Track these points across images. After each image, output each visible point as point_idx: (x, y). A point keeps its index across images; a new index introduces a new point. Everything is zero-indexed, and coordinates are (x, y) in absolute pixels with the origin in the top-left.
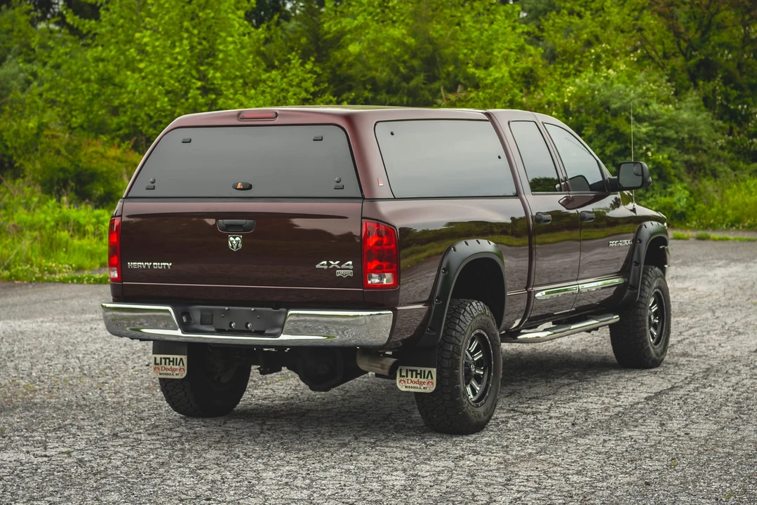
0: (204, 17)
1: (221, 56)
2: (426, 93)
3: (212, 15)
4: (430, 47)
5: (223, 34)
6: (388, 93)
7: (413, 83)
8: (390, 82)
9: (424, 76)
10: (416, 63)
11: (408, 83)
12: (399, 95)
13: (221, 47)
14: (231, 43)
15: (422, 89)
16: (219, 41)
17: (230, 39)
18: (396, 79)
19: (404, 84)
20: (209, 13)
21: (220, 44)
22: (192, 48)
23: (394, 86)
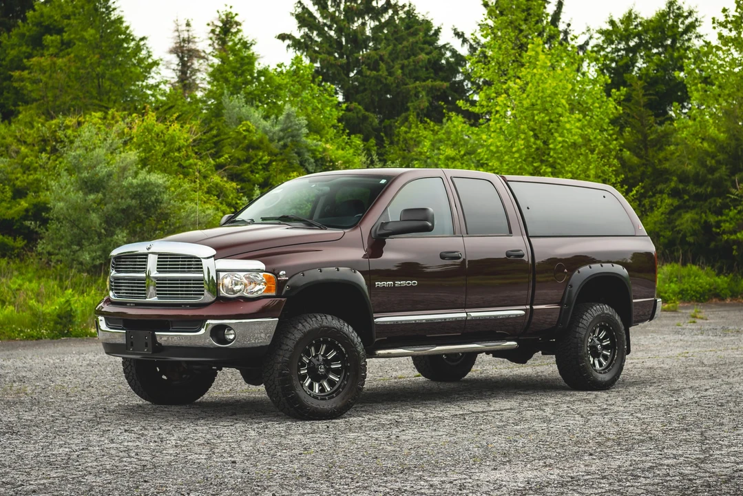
0: (540, 120)
1: (552, 153)
2: (729, 184)
3: (547, 118)
4: (733, 143)
5: (556, 135)
6: (695, 184)
7: (717, 175)
8: (697, 174)
9: (727, 169)
10: (721, 157)
11: (713, 175)
12: (705, 186)
13: (551, 146)
14: (560, 143)
15: (726, 180)
16: (551, 141)
17: (560, 139)
18: (702, 171)
19: (710, 176)
20: (543, 117)
21: (552, 143)
22: (528, 146)
23: (700, 177)
